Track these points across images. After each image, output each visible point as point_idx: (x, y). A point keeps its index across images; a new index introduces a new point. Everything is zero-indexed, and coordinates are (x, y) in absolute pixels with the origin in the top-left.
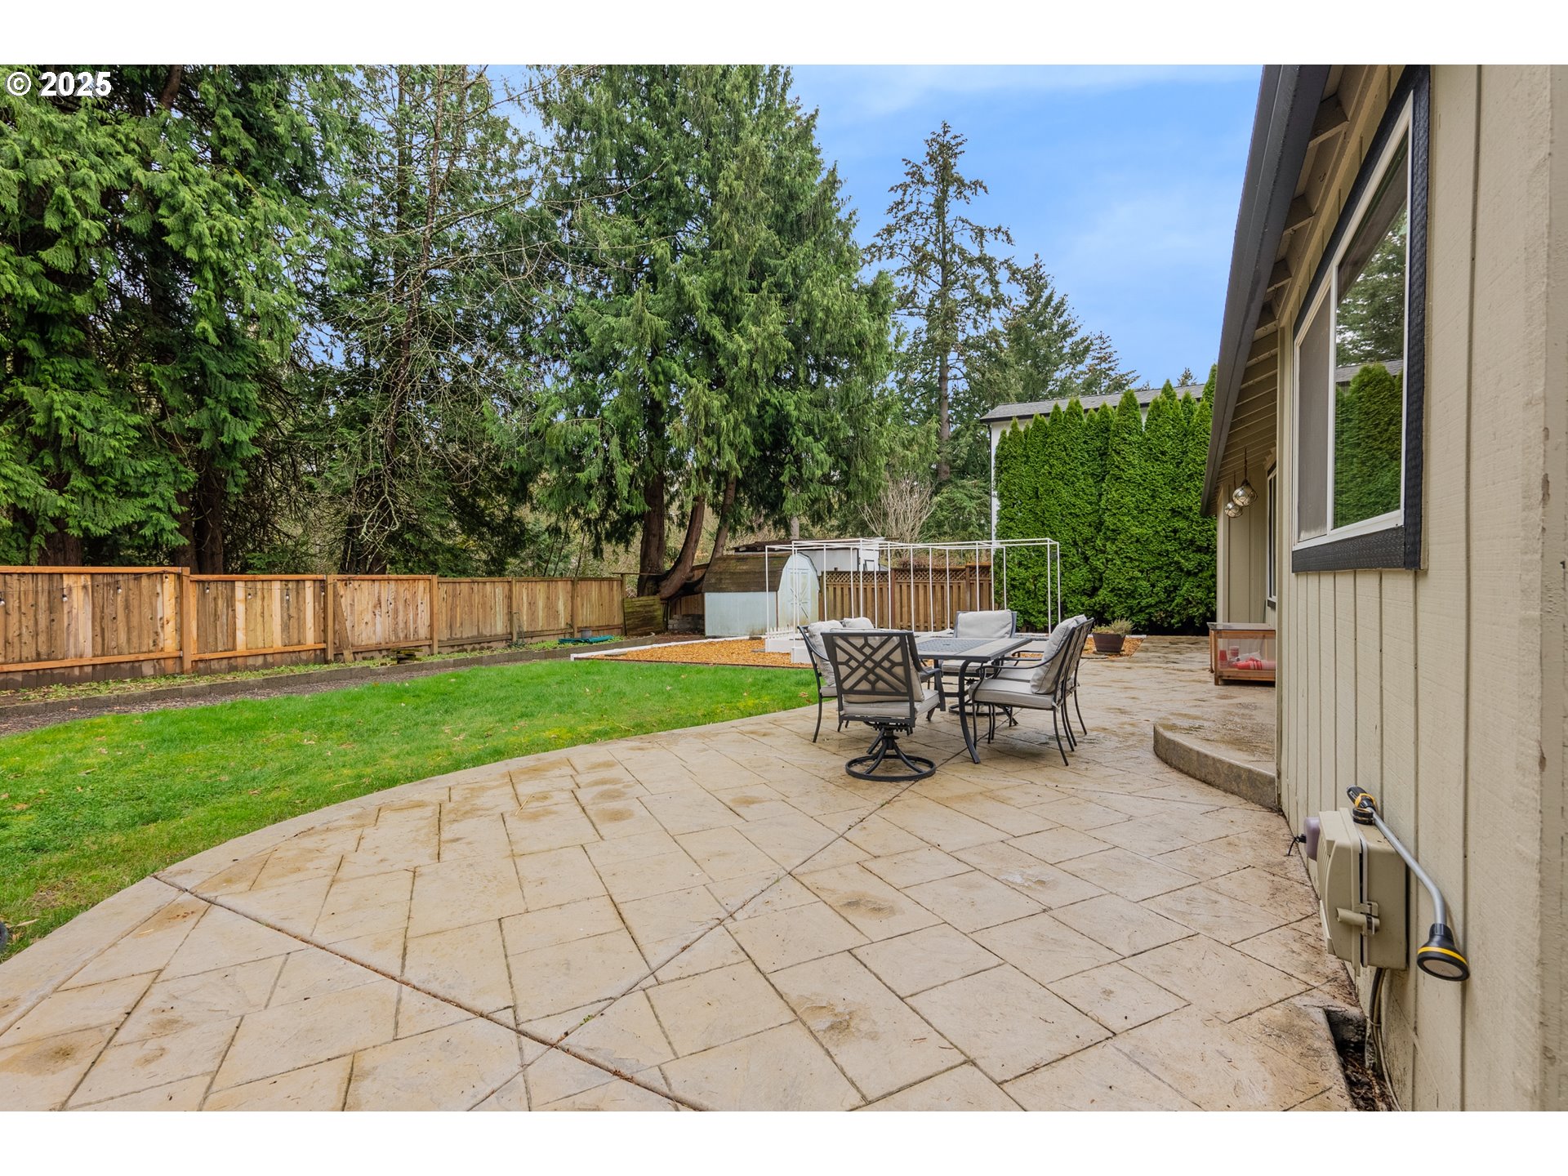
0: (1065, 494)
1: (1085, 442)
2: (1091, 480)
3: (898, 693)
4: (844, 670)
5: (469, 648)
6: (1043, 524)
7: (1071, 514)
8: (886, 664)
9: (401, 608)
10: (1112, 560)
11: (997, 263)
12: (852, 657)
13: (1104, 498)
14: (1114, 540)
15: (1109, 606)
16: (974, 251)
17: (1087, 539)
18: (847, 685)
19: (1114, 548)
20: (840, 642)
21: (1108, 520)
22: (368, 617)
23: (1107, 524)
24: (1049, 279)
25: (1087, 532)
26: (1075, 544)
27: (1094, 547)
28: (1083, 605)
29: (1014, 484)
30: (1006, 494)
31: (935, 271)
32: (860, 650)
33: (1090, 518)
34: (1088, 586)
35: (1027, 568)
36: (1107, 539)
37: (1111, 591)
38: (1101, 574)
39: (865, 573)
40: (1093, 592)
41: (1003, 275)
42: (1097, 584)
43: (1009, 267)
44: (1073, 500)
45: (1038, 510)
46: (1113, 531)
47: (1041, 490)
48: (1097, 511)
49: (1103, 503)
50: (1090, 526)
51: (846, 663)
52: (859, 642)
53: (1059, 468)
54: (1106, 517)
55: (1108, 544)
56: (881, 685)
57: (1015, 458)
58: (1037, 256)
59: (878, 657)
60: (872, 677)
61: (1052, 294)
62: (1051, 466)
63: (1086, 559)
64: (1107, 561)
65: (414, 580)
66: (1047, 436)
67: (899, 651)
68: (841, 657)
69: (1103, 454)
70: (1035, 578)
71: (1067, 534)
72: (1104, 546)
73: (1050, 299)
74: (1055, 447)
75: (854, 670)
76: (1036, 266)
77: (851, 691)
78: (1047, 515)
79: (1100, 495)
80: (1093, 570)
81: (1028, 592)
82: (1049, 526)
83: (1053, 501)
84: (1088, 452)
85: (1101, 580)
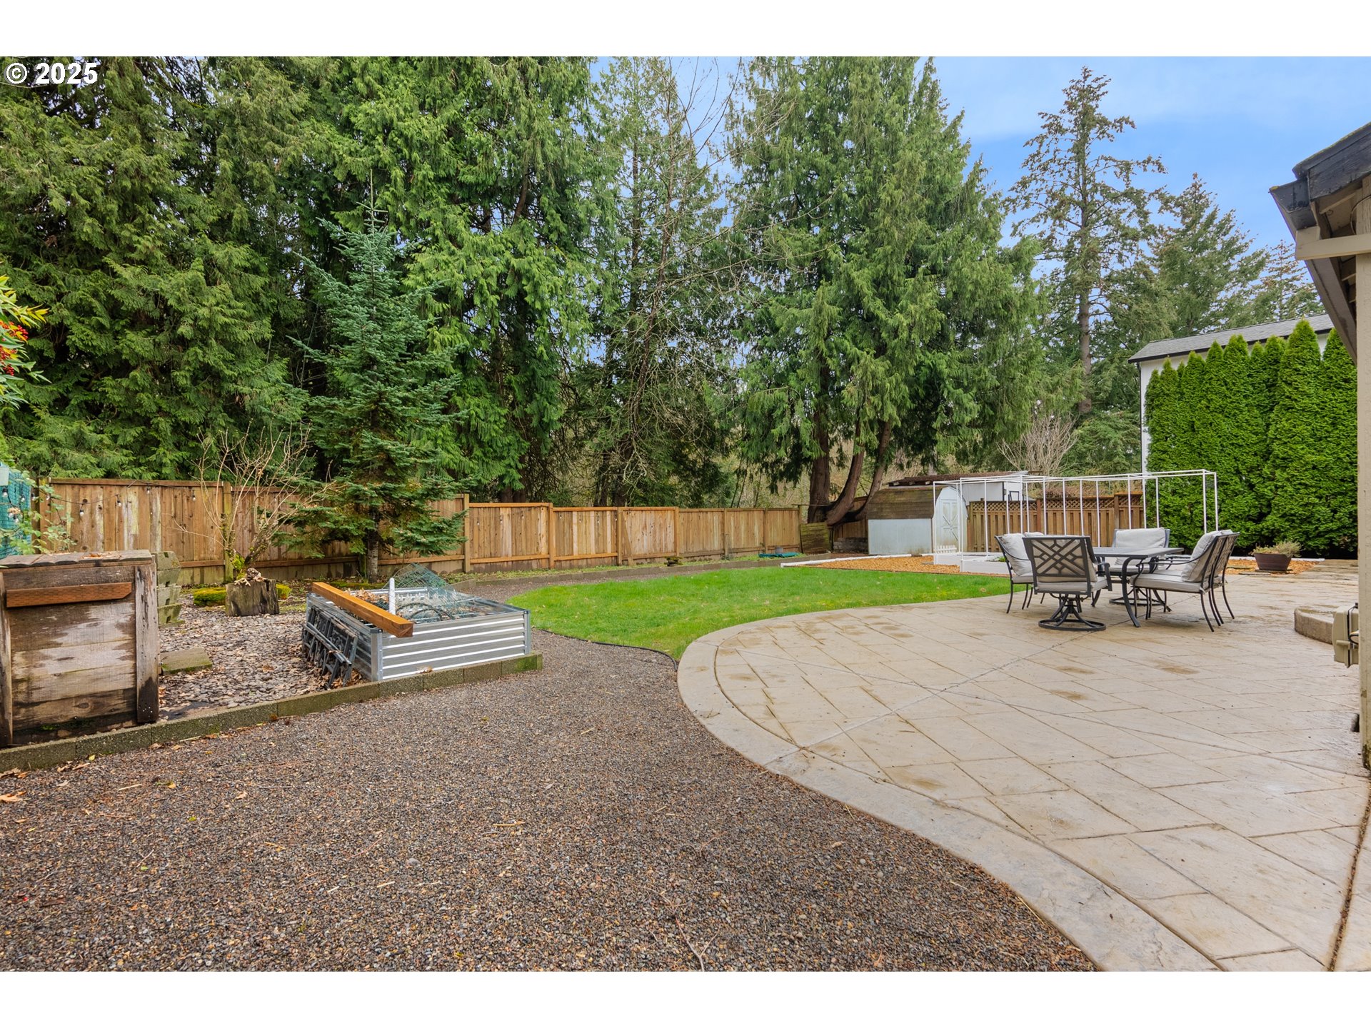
0: (1226, 426)
1: (1249, 376)
2: (1256, 412)
3: (1078, 575)
4: (1038, 561)
5: (698, 559)
6: (1200, 454)
7: (1233, 444)
8: (1070, 557)
9: (657, 530)
10: (1282, 487)
11: (1147, 195)
12: (1044, 553)
13: (1272, 428)
14: (1284, 469)
15: (1279, 531)
16: (1119, 186)
17: (1252, 467)
18: (1040, 571)
19: (1285, 475)
20: (1036, 543)
21: (1277, 448)
22: (639, 536)
23: (1276, 452)
24: (1210, 198)
25: (1252, 461)
26: (1238, 472)
27: (1260, 475)
28: (1247, 530)
29: (1167, 419)
30: (1158, 428)
31: (1075, 214)
32: (1051, 548)
33: (1255, 448)
34: (1254, 512)
35: (1182, 496)
36: (1276, 467)
37: (1283, 516)
38: (1269, 501)
39: (1011, 502)
40: (1261, 517)
41: (1153, 206)
42: (1265, 510)
43: (1161, 197)
44: (1235, 431)
45: (1194, 442)
46: (1284, 459)
47: (1198, 424)
48: (1265, 440)
49: (1271, 433)
50: (1256, 454)
51: (1040, 557)
52: (1050, 543)
53: (1218, 401)
54: (1275, 446)
55: (1278, 472)
56: (1065, 571)
57: (1168, 395)
58: (1195, 176)
59: (1063, 553)
60: (1059, 565)
61: (1215, 211)
62: (1209, 401)
63: (1251, 487)
64: (1277, 488)
65: (665, 511)
66: (1204, 372)
67: (1079, 548)
68: (1036, 552)
69: (1271, 386)
70: (1192, 505)
71: (1228, 464)
72: (1273, 474)
73: (1212, 217)
74: (1214, 383)
75: (1046, 561)
76: (1194, 186)
77: (1044, 574)
78: (1204, 446)
79: (1268, 425)
80: (1260, 496)
81: (1184, 518)
82: (1207, 456)
83: (1211, 433)
84: (1253, 385)
85: (1269, 506)
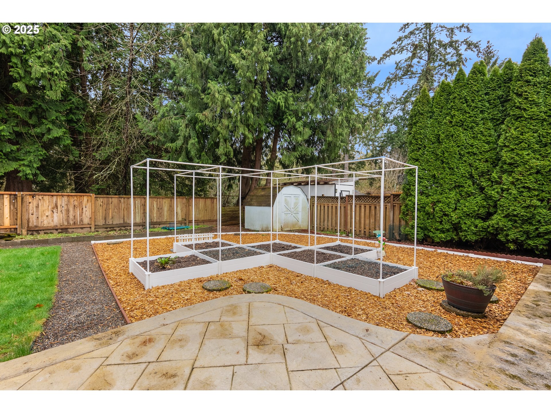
0: (464, 137)
1: (486, 94)
2: (490, 124)
5: (118, 229)
6: (443, 162)
7: (468, 153)
9: (71, 209)
10: (508, 190)
11: (460, 43)
13: (502, 137)
14: (510, 173)
15: (502, 230)
17: (483, 173)
19: (511, 179)
21: (505, 155)
22: (48, 213)
23: (504, 158)
24: (495, 53)
25: (483, 166)
26: (471, 177)
27: (489, 179)
28: (476, 226)
29: (420, 134)
30: (414, 141)
33: (487, 155)
34: (482, 211)
35: (428, 196)
36: (503, 172)
37: (506, 216)
38: (495, 202)
40: (488, 216)
42: (492, 210)
43: (467, 42)
44: (472, 141)
45: (439, 152)
46: (510, 164)
47: (443, 136)
48: (496, 148)
49: (500, 142)
50: (487, 161)
53: (459, 116)
54: (503, 153)
55: (505, 176)
57: (422, 114)
58: (488, 42)
61: (497, 59)
62: (452, 117)
63: (482, 189)
64: (503, 190)
65: (81, 196)
66: (450, 94)
69: (505, 100)
70: (434, 204)
71: (463, 169)
72: (500, 178)
74: (457, 101)
76: (487, 47)
78: (446, 154)
79: (499, 136)
80: (488, 198)
81: (428, 214)
82: (448, 163)
83: (452, 143)
84: (489, 101)
85: (495, 206)
